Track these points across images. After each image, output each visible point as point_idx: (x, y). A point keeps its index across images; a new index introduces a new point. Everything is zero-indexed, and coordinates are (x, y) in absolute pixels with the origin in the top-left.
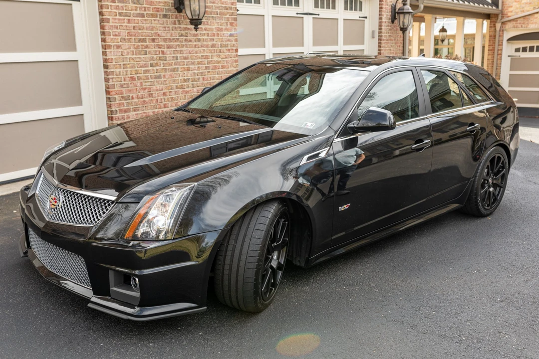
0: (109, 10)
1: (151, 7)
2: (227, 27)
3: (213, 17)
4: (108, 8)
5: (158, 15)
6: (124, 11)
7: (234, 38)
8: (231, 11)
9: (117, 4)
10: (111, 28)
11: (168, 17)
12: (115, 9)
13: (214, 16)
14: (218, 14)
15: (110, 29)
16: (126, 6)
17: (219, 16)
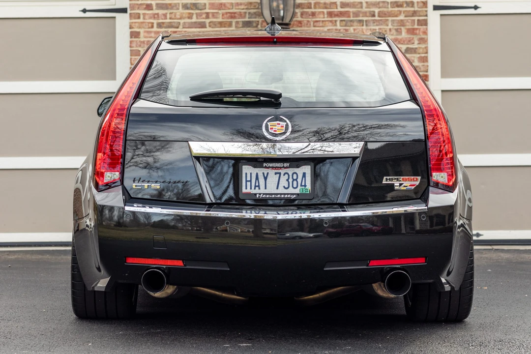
0: (141, 20)
1: (220, 12)
2: (399, 37)
3: (360, 21)
4: (139, 18)
5: (234, 24)
6: (168, 21)
7: (418, 56)
8: (412, 9)
9: (157, 12)
10: (142, 45)
11: (254, 24)
12: (150, 18)
13: (365, 19)
14: (374, 16)
15: (140, 46)
16: (171, 13)
17: (377, 18)
